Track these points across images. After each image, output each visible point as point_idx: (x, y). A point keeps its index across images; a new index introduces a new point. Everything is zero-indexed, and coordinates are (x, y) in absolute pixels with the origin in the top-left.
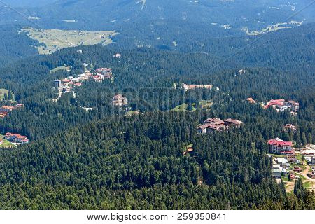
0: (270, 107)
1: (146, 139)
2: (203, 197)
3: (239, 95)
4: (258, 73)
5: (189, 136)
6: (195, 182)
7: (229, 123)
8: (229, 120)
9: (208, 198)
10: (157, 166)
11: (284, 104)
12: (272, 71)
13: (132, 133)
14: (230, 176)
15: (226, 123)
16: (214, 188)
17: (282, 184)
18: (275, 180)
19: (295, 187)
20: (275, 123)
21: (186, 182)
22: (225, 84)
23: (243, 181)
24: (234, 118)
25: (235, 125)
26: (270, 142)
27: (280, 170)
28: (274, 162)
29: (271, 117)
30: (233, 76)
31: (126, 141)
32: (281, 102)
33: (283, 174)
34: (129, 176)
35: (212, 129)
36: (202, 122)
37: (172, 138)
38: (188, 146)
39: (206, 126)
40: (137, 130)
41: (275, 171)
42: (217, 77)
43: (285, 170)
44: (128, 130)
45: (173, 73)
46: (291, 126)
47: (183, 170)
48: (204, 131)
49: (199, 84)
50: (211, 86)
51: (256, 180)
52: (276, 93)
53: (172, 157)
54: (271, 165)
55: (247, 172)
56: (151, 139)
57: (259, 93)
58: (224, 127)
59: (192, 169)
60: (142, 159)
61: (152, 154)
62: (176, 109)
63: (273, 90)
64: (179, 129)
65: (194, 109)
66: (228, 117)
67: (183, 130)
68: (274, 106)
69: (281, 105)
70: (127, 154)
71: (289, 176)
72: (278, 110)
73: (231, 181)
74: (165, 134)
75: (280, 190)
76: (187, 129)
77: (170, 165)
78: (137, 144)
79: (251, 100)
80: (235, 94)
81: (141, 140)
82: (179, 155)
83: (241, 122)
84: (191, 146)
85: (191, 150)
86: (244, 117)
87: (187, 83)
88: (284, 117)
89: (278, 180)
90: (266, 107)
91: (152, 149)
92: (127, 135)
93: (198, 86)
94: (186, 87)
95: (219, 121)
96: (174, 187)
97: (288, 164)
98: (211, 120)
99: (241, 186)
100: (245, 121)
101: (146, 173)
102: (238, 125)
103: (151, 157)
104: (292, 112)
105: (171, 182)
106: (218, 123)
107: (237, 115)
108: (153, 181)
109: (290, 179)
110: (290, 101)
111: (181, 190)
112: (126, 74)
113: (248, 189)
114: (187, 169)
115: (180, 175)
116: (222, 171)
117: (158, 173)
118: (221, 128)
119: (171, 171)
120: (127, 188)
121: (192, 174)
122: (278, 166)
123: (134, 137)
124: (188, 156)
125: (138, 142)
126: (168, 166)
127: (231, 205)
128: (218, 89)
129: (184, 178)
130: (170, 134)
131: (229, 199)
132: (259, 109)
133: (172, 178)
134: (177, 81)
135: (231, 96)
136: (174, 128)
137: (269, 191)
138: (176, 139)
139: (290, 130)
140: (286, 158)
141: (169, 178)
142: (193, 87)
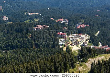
0: (59, 21)
1: (15, 32)
2: (35, 52)
3: (48, 17)
4: (55, 9)
5: (30, 31)
6: (32, 47)
7: (44, 27)
8: (44, 26)
9: (37, 53)
10: (19, 42)
11: (63, 20)
12: (60, 9)
13: (10, 30)
14: (44, 45)
15: (43, 27)
16: (39, 49)
17: (62, 48)
18: (60, 46)
19: (66, 49)
20: (60, 27)
21: (29, 47)
22: (43, 13)
23: (49, 47)
24: (46, 25)
25: (46, 27)
26: (58, 33)
27: (62, 43)
28: (60, 40)
29: (59, 25)
30: (46, 10)
31: (7, 33)
32: (62, 19)
33: (62, 44)
34: (8, 45)
35: (38, 29)
36: (35, 26)
37: (24, 32)
38: (30, 35)
39: (36, 28)
40: (12, 29)
41: (60, 43)
42: (40, 10)
43: (63, 43)
44: (8, 29)
45: (25, 9)
46: (65, 28)
47: (28, 43)
48: (36, 29)
49: (34, 13)
50: (38, 13)
51: (53, 46)
52: (61, 17)
53: (24, 39)
54: (59, 41)
55: (50, 44)
56: (17, 32)
57: (55, 16)
58: (43, 28)
59: (31, 43)
60: (13, 39)
61: (17, 38)
62: (26, 22)
63: (59, 15)
64: (26, 29)
65: (32, 22)
66: (44, 25)
67: (28, 29)
68: (60, 21)
69: (62, 21)
70: (8, 38)
71: (64, 45)
72: (61, 22)
73: (45, 47)
74: (22, 30)
75: (61, 49)
76: (30, 29)
77: (23, 41)
78: (11, 34)
79: (52, 19)
80: (46, 16)
81: (13, 33)
82: (27, 38)
83: (48, 26)
84: (31, 35)
85: (31, 36)
86: (50, 25)
87: (30, 12)
88: (63, 25)
89: (61, 46)
90: (57, 21)
91: (17, 36)
92: (8, 31)
93: (34, 14)
94: (29, 14)
95: (41, 26)
96: (25, 49)
97: (64, 41)
98: (38, 26)
99: (48, 49)
100: (50, 26)
101: (15, 44)
102: (47, 27)
103: (17, 39)
104: (66, 23)
105: (24, 47)
106: (40, 27)
107: (47, 24)
108: (17, 47)
109: (65, 46)
110: (66, 19)
111: (27, 50)
112: (8, 9)
113: (50, 50)
114: (29, 43)
115: (27, 45)
116: (42, 43)
117: (19, 44)
118: (41, 28)
119: (24, 43)
120: (8, 49)
121: (31, 45)
122: (61, 41)
123: (10, 32)
124: (30, 38)
125: (12, 33)
126: (23, 42)
127: (44, 55)
128: (41, 15)
129: (28, 46)
130: (23, 30)
131: (44, 53)
132: (55, 22)
133: (24, 46)
134: (26, 11)
135: (45, 17)
136: (25, 29)
137: (57, 50)
138: (25, 32)
139: (65, 29)
140: (64, 39)
141: (23, 46)
142: (32, 14)
